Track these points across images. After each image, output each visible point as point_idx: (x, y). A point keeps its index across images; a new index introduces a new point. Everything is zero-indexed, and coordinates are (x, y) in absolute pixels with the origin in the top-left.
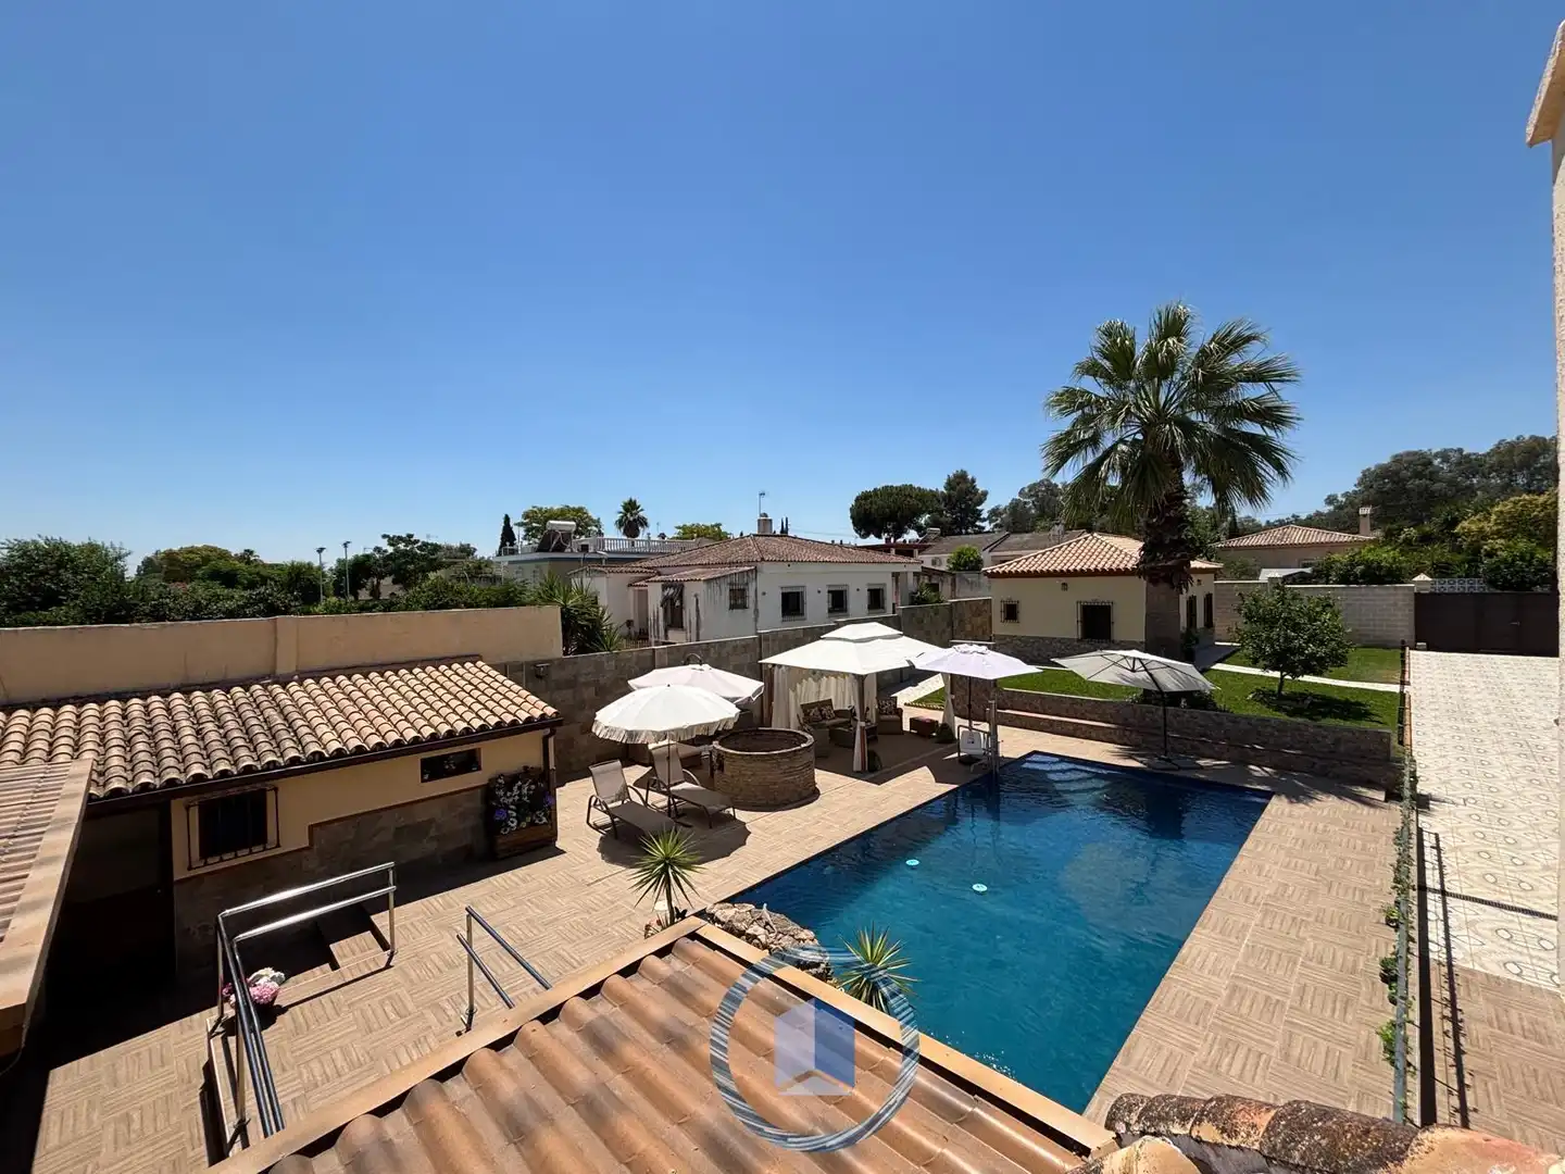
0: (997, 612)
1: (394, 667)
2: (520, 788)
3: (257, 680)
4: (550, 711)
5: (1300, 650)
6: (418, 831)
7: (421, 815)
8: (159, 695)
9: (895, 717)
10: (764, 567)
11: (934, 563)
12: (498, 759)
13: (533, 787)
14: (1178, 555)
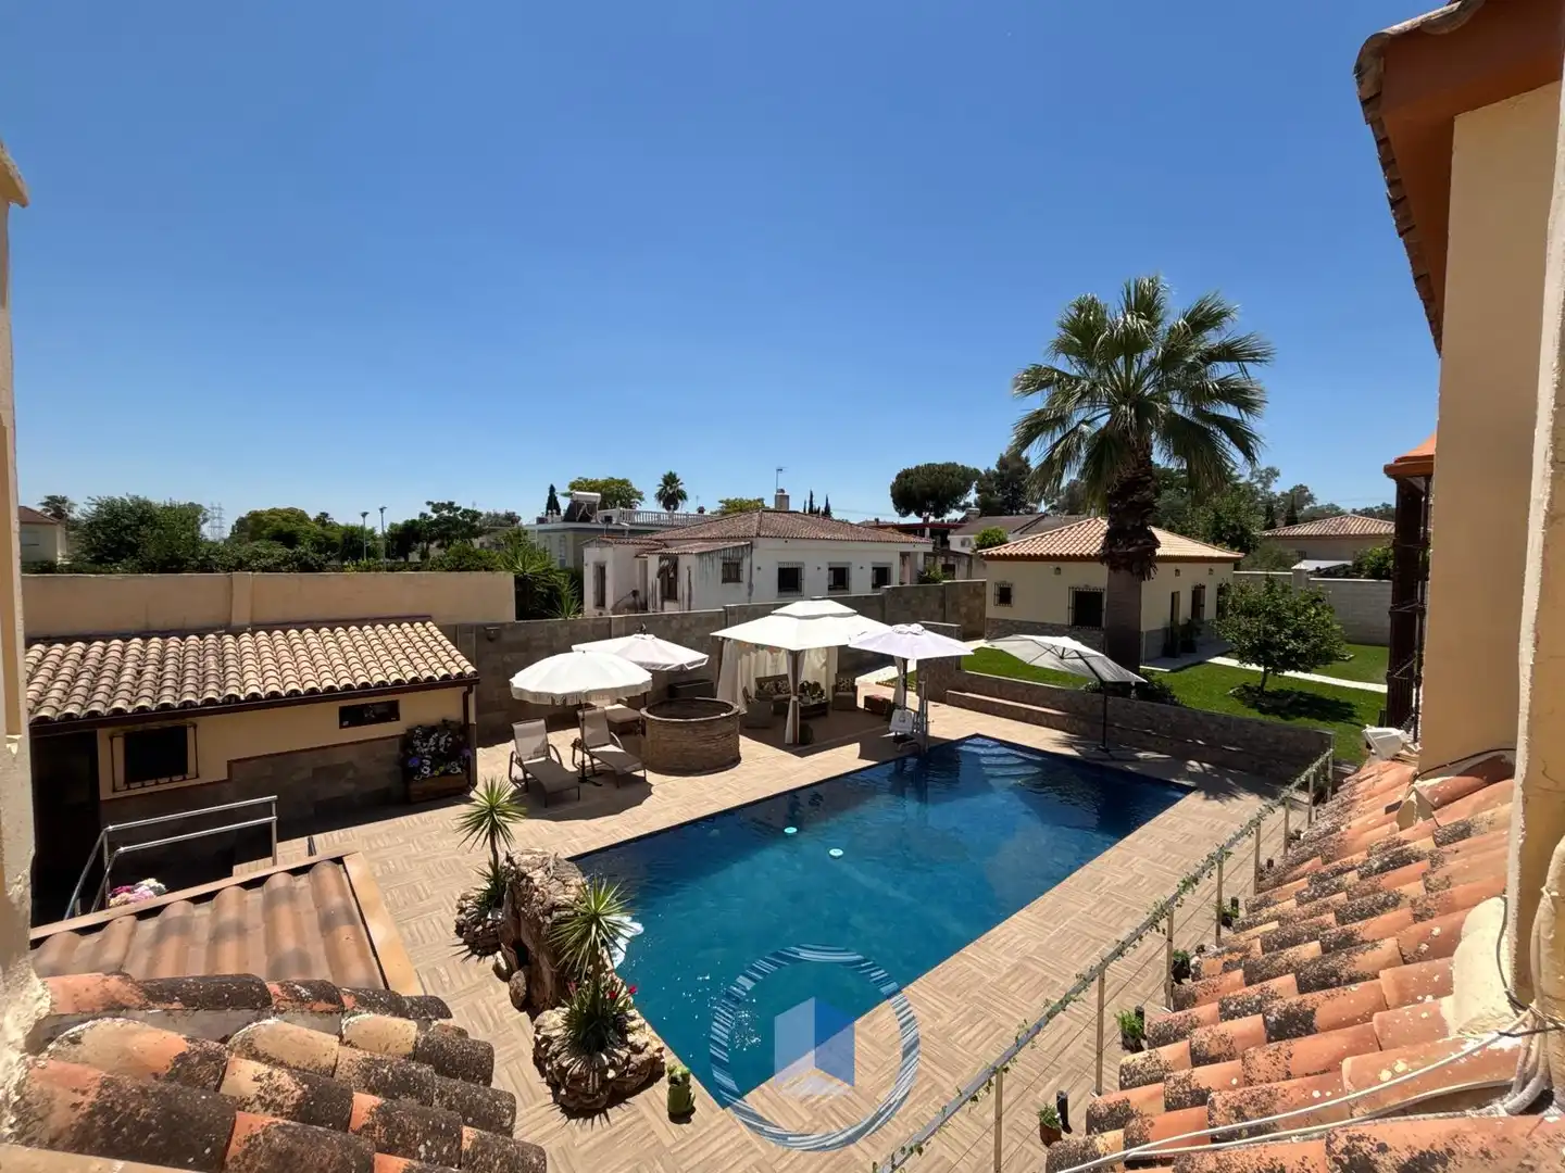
0: (991, 594)
1: (345, 624)
2: (437, 740)
3: (211, 630)
4: (470, 669)
5: (1281, 646)
6: (335, 772)
7: (340, 758)
8: (118, 638)
9: (851, 694)
10: (760, 542)
11: (963, 544)
12: (417, 712)
13: (450, 739)
14: (1140, 542)
